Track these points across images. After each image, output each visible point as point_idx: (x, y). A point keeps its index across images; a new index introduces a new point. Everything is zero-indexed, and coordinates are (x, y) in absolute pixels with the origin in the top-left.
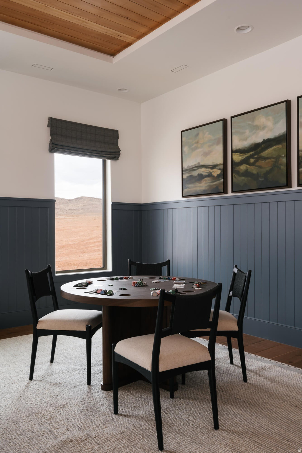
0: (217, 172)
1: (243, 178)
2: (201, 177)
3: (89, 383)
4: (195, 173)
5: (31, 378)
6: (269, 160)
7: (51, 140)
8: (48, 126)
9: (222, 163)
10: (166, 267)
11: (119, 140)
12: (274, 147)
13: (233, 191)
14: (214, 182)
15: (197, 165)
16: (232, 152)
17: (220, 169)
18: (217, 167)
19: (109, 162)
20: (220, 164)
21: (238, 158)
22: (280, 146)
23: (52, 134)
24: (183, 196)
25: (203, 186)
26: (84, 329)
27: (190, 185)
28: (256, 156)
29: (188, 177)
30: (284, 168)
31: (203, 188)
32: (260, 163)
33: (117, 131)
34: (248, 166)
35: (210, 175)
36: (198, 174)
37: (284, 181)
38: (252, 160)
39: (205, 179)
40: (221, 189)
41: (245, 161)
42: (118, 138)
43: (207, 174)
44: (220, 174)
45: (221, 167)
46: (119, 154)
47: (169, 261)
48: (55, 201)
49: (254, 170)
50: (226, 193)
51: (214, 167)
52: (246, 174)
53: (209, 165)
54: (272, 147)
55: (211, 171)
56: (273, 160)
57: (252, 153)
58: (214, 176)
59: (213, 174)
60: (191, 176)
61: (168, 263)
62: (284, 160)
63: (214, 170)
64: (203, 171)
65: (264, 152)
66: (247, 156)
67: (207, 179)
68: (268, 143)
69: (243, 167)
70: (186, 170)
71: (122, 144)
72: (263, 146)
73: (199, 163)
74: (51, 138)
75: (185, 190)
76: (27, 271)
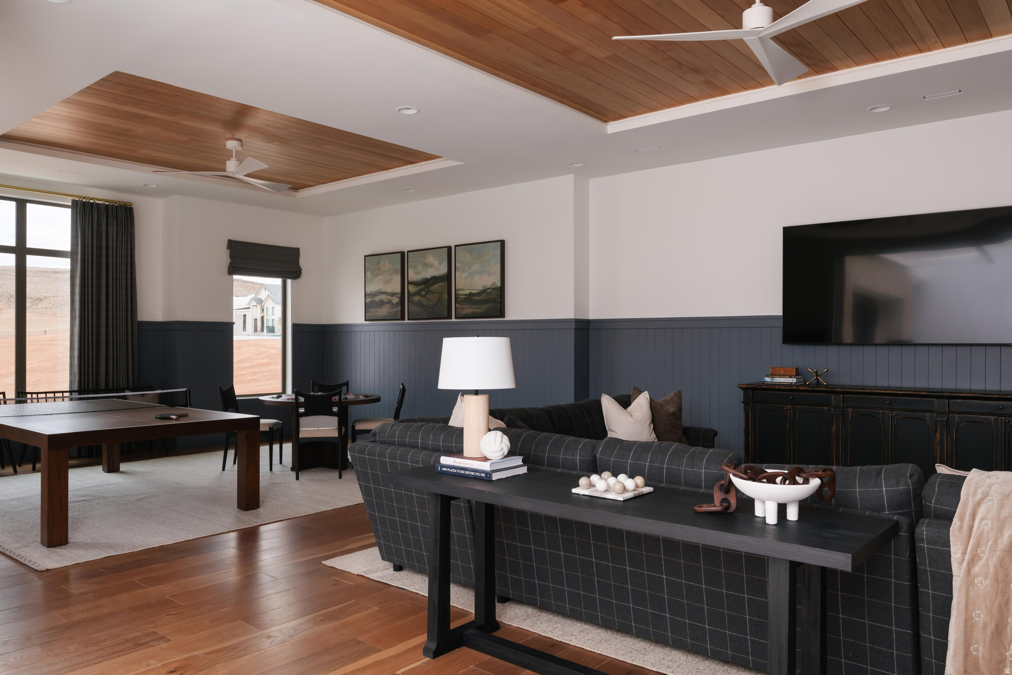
0: (396, 300)
1: (417, 308)
2: (382, 303)
3: (271, 469)
4: (377, 299)
5: (224, 469)
6: (436, 295)
7: (230, 263)
8: (227, 248)
9: (400, 292)
10: (345, 387)
11: (301, 259)
12: (439, 284)
13: (409, 318)
14: (393, 309)
15: (379, 291)
16: (408, 283)
17: (398, 298)
18: (396, 296)
19: (289, 281)
20: (398, 293)
21: (413, 289)
22: (443, 284)
23: (231, 256)
24: (365, 320)
25: (384, 311)
26: (268, 430)
27: (372, 310)
28: (426, 290)
29: (370, 302)
30: (446, 302)
31: (384, 314)
32: (430, 296)
33: (298, 249)
34: (420, 298)
35: (390, 302)
36: (380, 300)
37: (446, 314)
38: (423, 293)
39: (386, 305)
40: (399, 316)
41: (418, 293)
42: (299, 256)
43: (387, 301)
44: (398, 302)
45: (399, 295)
46: (301, 274)
47: (348, 381)
48: (234, 323)
49: (424, 301)
50: (404, 320)
51: (393, 294)
52: (419, 304)
53: (389, 293)
54: (437, 283)
55: (391, 298)
56: (438, 295)
57: (423, 286)
58: (393, 304)
59: (393, 301)
60: (373, 301)
61: (347, 384)
62: (446, 296)
63: (394, 298)
64: (384, 298)
65: (432, 287)
66: (419, 288)
67: (388, 305)
68: (435, 280)
69: (417, 298)
70: (369, 295)
71: (303, 262)
72: (431, 281)
73: (380, 290)
74: (231, 260)
75: (368, 314)
76: (221, 387)
